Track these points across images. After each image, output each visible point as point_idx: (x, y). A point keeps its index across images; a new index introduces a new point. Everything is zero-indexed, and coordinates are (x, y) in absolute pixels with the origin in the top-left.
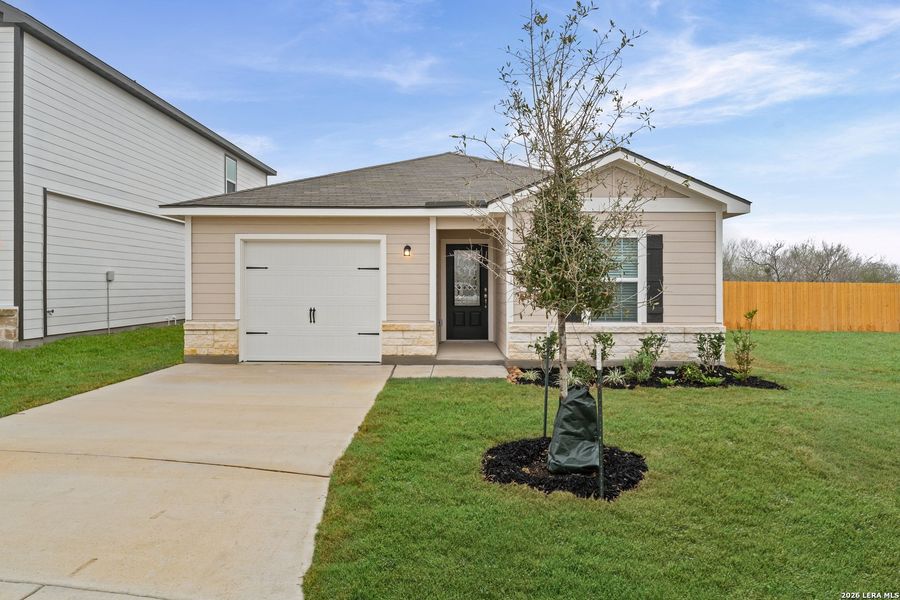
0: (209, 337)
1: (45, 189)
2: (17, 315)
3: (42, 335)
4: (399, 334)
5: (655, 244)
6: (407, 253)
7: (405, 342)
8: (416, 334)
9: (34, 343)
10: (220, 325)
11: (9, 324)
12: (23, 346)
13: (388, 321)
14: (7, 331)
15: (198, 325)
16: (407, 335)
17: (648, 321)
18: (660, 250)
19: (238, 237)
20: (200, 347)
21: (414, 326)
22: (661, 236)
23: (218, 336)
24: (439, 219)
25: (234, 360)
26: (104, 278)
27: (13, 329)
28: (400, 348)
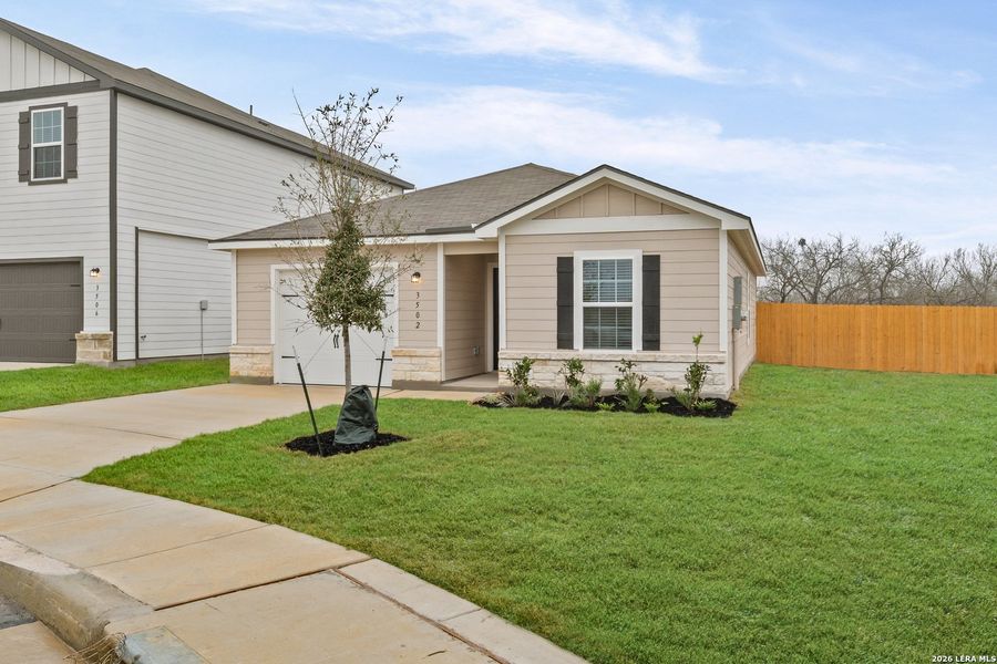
0: (249, 360)
1: (137, 228)
2: (111, 339)
3: (134, 358)
4: (407, 360)
5: (652, 265)
6: (415, 279)
7: (413, 368)
8: (423, 360)
9: (126, 364)
10: (257, 349)
11: (106, 346)
12: (117, 366)
13: (400, 347)
14: (105, 353)
15: (240, 349)
16: (415, 360)
17: (644, 349)
18: (657, 272)
19: (274, 267)
20: (242, 368)
21: (420, 352)
22: (659, 256)
23: (256, 359)
24: (446, 245)
25: (269, 381)
26: (198, 307)
27: (109, 350)
28: (408, 374)
